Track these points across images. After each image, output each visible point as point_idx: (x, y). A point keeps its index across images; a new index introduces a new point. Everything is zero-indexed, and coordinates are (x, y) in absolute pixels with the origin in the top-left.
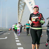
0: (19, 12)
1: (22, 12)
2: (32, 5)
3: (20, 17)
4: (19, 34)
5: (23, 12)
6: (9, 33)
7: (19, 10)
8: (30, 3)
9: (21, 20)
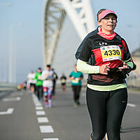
0: (46, 37)
1: (54, 36)
2: (84, 17)
3: (50, 51)
4: (49, 101)
5: (58, 37)
6: (18, 99)
7: (46, 31)
8: (79, 10)
9: (52, 59)
